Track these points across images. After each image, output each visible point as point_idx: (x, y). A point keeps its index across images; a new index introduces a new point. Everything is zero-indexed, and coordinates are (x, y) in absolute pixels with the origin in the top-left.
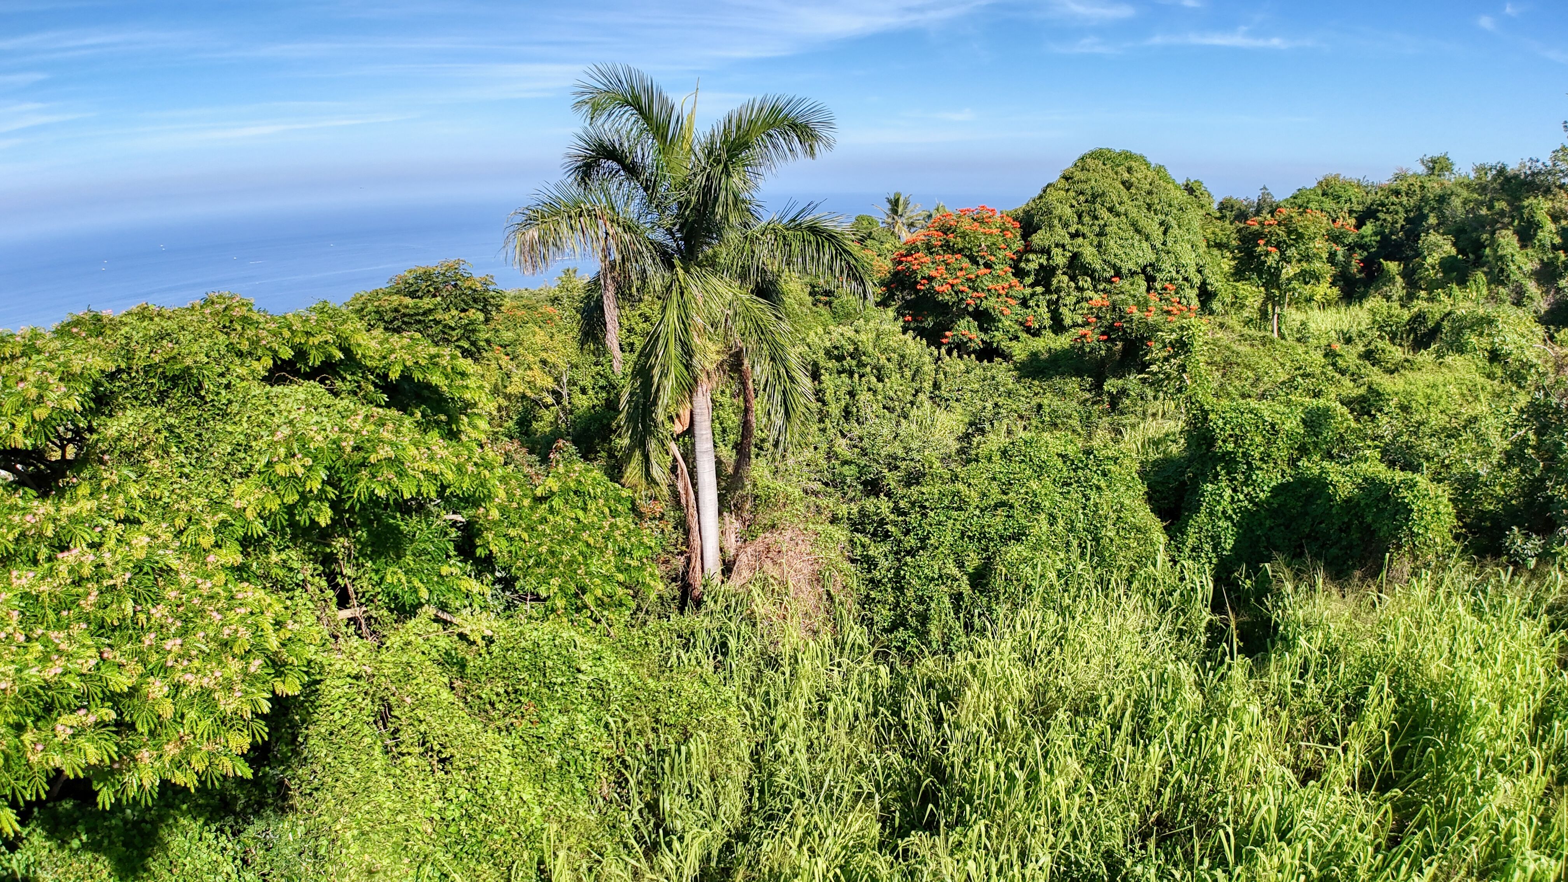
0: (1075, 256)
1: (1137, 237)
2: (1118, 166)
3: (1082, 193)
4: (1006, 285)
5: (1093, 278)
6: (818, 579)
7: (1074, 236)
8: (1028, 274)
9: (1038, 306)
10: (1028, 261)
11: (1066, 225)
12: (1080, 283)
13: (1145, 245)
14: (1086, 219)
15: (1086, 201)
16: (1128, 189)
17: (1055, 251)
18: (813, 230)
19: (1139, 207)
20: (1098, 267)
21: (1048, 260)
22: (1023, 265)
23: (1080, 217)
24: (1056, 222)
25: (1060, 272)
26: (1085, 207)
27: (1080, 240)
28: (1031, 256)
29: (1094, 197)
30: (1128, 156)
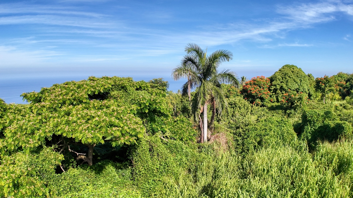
0: (282, 86)
1: (295, 83)
2: (291, 68)
3: (283, 73)
4: (267, 92)
5: (285, 91)
6: (227, 143)
7: (281, 82)
8: (271, 90)
9: (274, 97)
10: (271, 87)
11: (280, 80)
12: (283, 92)
13: (296, 84)
14: (284, 79)
15: (284, 75)
16: (293, 73)
17: (277, 86)
18: (228, 75)
19: (295, 76)
20: (286, 89)
21: (276, 87)
22: (270, 88)
23: (283, 78)
24: (277, 79)
25: (278, 90)
26: (284, 76)
27: (283, 83)
28: (272, 87)
29: (286, 74)
30: (293, 66)
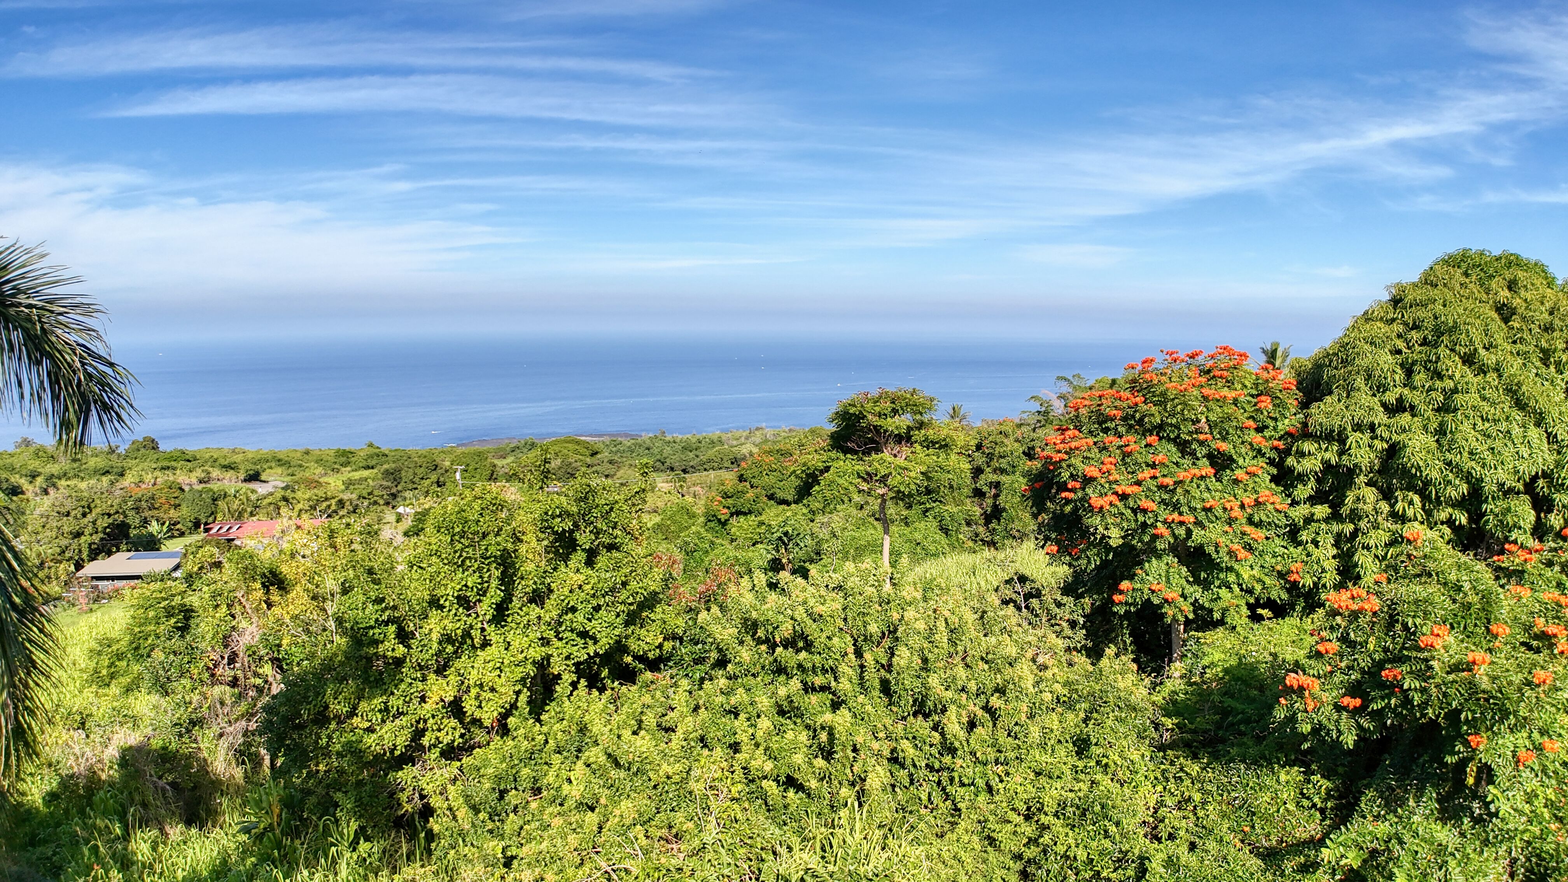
0: (1393, 450)
2: (1491, 277)
3: (1416, 327)
4: (1249, 500)
5: (1425, 497)
7: (1397, 408)
8: (1302, 478)
9: (1316, 543)
10: (1301, 454)
11: (1381, 388)
12: (1399, 506)
14: (1420, 378)
15: (1425, 342)
16: (1506, 320)
17: (1353, 438)
19: (1525, 355)
21: (1341, 453)
22: (1290, 461)
23: (1409, 372)
24: (1360, 382)
25: (1362, 479)
26: (1418, 353)
27: (1405, 418)
28: (1308, 446)
30: (1512, 262)
